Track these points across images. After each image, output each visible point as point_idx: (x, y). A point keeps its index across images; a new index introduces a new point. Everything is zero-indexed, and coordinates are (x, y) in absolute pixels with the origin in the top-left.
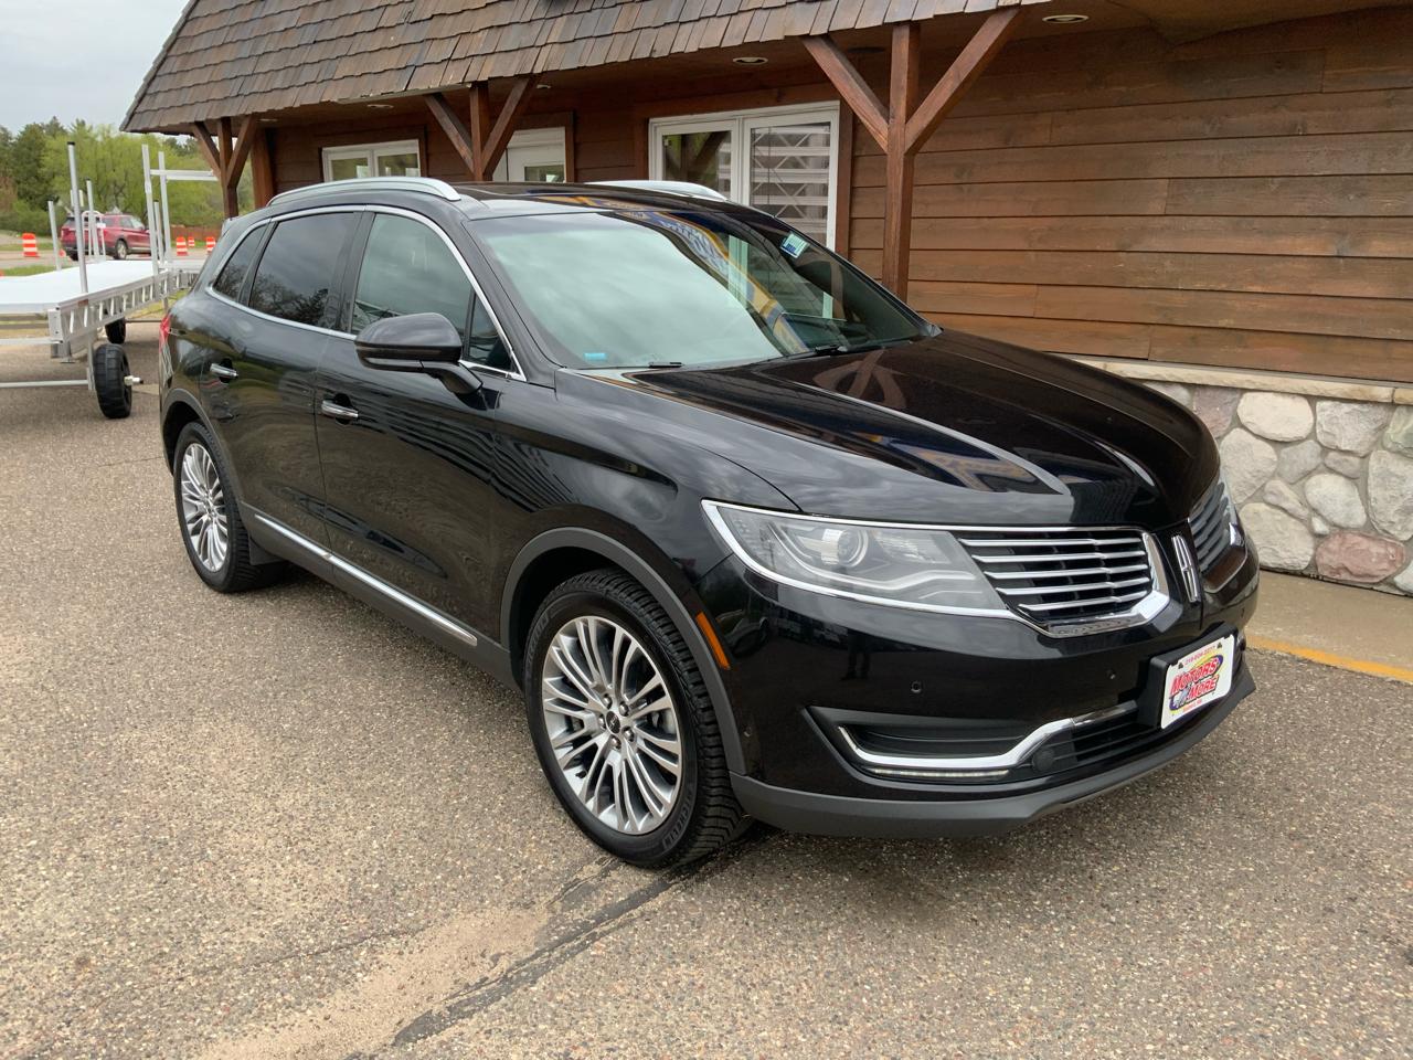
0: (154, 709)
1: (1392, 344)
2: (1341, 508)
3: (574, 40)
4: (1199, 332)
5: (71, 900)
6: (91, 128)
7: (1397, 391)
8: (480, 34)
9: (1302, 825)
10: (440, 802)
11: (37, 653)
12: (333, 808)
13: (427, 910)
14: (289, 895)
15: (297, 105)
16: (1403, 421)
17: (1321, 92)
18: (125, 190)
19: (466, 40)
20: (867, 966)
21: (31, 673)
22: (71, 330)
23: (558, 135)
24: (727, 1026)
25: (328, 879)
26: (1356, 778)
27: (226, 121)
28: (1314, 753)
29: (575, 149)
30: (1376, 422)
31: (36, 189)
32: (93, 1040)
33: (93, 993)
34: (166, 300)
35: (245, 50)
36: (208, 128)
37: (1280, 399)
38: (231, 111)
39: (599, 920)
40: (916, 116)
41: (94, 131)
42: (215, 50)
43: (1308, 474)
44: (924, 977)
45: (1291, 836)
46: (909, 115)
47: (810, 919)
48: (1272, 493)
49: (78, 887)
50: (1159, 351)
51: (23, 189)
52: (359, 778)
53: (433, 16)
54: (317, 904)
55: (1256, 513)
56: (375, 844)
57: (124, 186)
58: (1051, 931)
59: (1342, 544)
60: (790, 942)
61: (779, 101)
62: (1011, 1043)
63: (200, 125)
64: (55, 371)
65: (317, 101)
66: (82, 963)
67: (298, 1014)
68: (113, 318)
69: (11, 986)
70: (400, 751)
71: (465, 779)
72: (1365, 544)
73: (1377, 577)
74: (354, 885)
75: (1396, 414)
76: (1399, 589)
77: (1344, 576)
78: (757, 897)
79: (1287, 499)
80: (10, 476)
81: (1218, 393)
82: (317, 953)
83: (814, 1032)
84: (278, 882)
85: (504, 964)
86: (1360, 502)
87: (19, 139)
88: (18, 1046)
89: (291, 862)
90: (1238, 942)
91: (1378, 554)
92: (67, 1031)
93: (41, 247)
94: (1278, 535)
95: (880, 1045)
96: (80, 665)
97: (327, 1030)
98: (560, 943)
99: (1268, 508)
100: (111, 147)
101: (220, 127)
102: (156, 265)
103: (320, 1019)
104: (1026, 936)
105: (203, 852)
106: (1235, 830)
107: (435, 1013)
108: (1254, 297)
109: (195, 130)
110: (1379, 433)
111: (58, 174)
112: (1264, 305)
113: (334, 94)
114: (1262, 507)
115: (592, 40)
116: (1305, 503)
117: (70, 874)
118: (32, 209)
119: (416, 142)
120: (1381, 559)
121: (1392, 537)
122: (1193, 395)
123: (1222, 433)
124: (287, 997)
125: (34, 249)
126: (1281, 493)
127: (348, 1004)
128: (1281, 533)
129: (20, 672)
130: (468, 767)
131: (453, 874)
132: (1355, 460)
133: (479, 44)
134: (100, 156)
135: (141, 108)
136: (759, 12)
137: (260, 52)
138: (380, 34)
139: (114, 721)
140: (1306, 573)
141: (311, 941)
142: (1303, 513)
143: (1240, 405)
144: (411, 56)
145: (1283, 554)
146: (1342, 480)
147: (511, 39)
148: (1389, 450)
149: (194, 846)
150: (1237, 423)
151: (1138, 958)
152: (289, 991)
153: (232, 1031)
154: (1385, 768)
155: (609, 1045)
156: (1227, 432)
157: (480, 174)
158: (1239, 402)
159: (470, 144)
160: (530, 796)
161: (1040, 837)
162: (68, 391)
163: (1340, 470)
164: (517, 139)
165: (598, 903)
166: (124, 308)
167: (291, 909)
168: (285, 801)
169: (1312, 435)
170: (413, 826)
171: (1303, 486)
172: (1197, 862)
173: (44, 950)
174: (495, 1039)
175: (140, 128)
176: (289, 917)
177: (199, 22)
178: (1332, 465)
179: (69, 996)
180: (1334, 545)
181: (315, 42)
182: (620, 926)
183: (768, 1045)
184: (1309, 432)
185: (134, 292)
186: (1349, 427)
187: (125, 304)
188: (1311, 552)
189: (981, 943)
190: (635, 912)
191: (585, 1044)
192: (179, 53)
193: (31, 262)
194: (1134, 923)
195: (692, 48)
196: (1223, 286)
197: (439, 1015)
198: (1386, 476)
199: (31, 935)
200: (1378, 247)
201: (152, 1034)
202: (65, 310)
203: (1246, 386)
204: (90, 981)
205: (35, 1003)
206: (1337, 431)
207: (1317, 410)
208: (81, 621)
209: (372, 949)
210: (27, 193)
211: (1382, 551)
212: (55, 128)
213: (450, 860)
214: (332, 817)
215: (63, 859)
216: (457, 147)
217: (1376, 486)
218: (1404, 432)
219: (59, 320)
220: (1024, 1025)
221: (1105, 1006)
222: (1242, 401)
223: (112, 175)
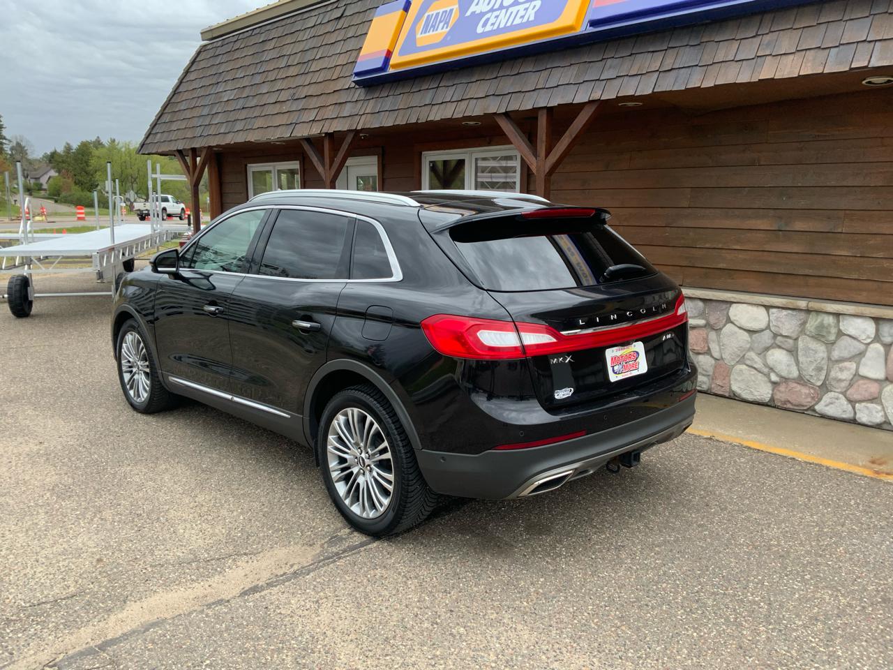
0: (139, 457)
1: (807, 278)
2: (784, 368)
3: (379, 112)
4: (708, 270)
5: (95, 536)
6: (118, 144)
7: (810, 303)
8: (330, 107)
9: (707, 521)
10: (276, 500)
11: (81, 431)
12: (223, 502)
13: (263, 545)
14: (198, 537)
15: (232, 142)
16: (814, 320)
17: (767, 143)
18: (137, 180)
19: (323, 110)
20: (466, 572)
21: (78, 440)
22: (104, 264)
23: (374, 160)
24: (394, 592)
25: (217, 531)
26: (747, 502)
27: (194, 150)
28: (730, 490)
29: (383, 168)
30: (800, 320)
31: (85, 179)
32: (103, 590)
33: (104, 572)
34: (158, 247)
35: (206, 111)
36: (184, 153)
37: (750, 308)
38: (197, 144)
39: (344, 551)
40: (550, 156)
41: (120, 145)
42: (189, 111)
43: (767, 349)
44: (492, 576)
45: (700, 526)
46: (547, 156)
47: (445, 553)
48: (749, 359)
49: (98, 531)
50: (688, 281)
51: (79, 180)
52: (238, 489)
53: (306, 96)
54: (210, 541)
55: (741, 370)
56: (241, 518)
57: (137, 178)
58: (561, 560)
59: (786, 388)
60: (433, 562)
61: (489, 144)
62: (525, 603)
63: (180, 152)
64: (94, 288)
65: (243, 141)
66: (99, 560)
67: (197, 584)
68: (127, 257)
69: (67, 568)
70: (259, 478)
71: (290, 491)
72: (799, 387)
73: (806, 406)
74: (229, 534)
75: (811, 316)
76: (817, 413)
77: (789, 406)
78: (422, 543)
79: (756, 363)
80: (68, 344)
81: (718, 304)
82: (208, 561)
83: (433, 596)
84: (193, 532)
85: (296, 567)
86: (795, 364)
87: (77, 150)
88: (70, 590)
89: (200, 524)
90: (652, 568)
91: (805, 393)
92: (92, 586)
93: (87, 214)
94: (752, 383)
95: (463, 602)
96: (103, 436)
97: (209, 590)
98: (323, 560)
99: (747, 367)
100: (130, 155)
101: (190, 153)
102: (152, 227)
103: (207, 586)
104: (547, 562)
105: (158, 518)
106: (672, 522)
107: (260, 584)
108: (736, 252)
109: (177, 154)
110: (802, 326)
111: (99, 170)
112: (741, 256)
113: (253, 137)
114: (745, 367)
115: (388, 112)
116: (766, 365)
117: (95, 526)
118: (82, 190)
119: (298, 162)
120: (807, 395)
121: (812, 384)
122: (705, 305)
123: (721, 326)
124: (192, 577)
125: (83, 216)
126: (753, 359)
127: (220, 581)
128: (754, 381)
129: (72, 440)
130: (292, 486)
131: (278, 530)
132: (791, 341)
133: (330, 112)
134: (123, 159)
135: (148, 141)
136: (471, 101)
137: (214, 112)
138: (278, 105)
139: (118, 462)
140: (769, 404)
141: (206, 556)
142: (766, 370)
143: (731, 310)
144: (293, 118)
145: (756, 393)
146: (785, 352)
147: (347, 110)
148: (808, 335)
149: (154, 516)
150: (729, 321)
151: (598, 573)
152: (194, 575)
153: (166, 589)
154: (764, 497)
155: (338, 598)
156: (725, 325)
157: (329, 182)
158: (729, 309)
159: (323, 165)
160: (320, 499)
161: (570, 522)
162: (100, 298)
163: (783, 346)
164: (350, 162)
165: (346, 544)
166: (134, 252)
167: (197, 542)
168: (200, 498)
169: (768, 327)
170: (261, 510)
171: (765, 355)
172: (646, 534)
173: (82, 555)
174: (285, 595)
175: (146, 153)
176: (197, 546)
177: (181, 94)
178: (779, 344)
179: (93, 573)
180: (782, 388)
181: (243, 108)
182: (353, 554)
183: (411, 600)
184: (766, 325)
185: (139, 242)
186: (787, 323)
187: (134, 249)
188: (771, 392)
189: (525, 564)
190: (362, 549)
191: (326, 598)
192: (170, 111)
193: (81, 223)
194: (603, 559)
195: (438, 118)
196: (720, 246)
197: (262, 586)
198: (807, 349)
199: (76, 549)
200: (799, 225)
201: (129, 589)
202: (102, 254)
203: (732, 300)
204: (103, 568)
205: (78, 575)
206: (780, 325)
207: (770, 313)
208: (104, 416)
209: (234, 560)
210: (80, 181)
211: (807, 391)
212: (98, 144)
213: (276, 525)
214: (222, 505)
215: (92, 520)
216: (317, 167)
217: (802, 355)
218: (814, 326)
219: (98, 259)
220: (534, 597)
221: (575, 591)
222: (731, 308)
223: (129, 171)
